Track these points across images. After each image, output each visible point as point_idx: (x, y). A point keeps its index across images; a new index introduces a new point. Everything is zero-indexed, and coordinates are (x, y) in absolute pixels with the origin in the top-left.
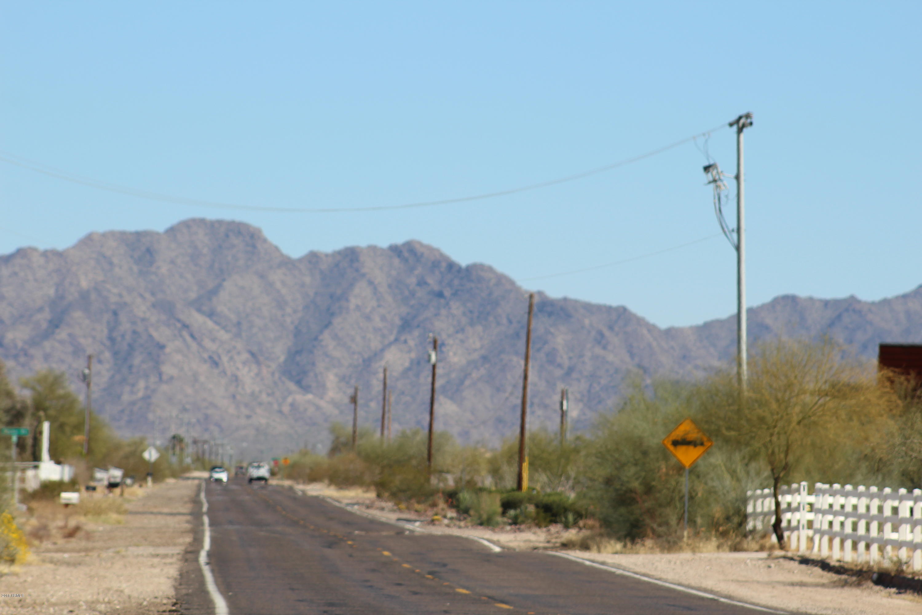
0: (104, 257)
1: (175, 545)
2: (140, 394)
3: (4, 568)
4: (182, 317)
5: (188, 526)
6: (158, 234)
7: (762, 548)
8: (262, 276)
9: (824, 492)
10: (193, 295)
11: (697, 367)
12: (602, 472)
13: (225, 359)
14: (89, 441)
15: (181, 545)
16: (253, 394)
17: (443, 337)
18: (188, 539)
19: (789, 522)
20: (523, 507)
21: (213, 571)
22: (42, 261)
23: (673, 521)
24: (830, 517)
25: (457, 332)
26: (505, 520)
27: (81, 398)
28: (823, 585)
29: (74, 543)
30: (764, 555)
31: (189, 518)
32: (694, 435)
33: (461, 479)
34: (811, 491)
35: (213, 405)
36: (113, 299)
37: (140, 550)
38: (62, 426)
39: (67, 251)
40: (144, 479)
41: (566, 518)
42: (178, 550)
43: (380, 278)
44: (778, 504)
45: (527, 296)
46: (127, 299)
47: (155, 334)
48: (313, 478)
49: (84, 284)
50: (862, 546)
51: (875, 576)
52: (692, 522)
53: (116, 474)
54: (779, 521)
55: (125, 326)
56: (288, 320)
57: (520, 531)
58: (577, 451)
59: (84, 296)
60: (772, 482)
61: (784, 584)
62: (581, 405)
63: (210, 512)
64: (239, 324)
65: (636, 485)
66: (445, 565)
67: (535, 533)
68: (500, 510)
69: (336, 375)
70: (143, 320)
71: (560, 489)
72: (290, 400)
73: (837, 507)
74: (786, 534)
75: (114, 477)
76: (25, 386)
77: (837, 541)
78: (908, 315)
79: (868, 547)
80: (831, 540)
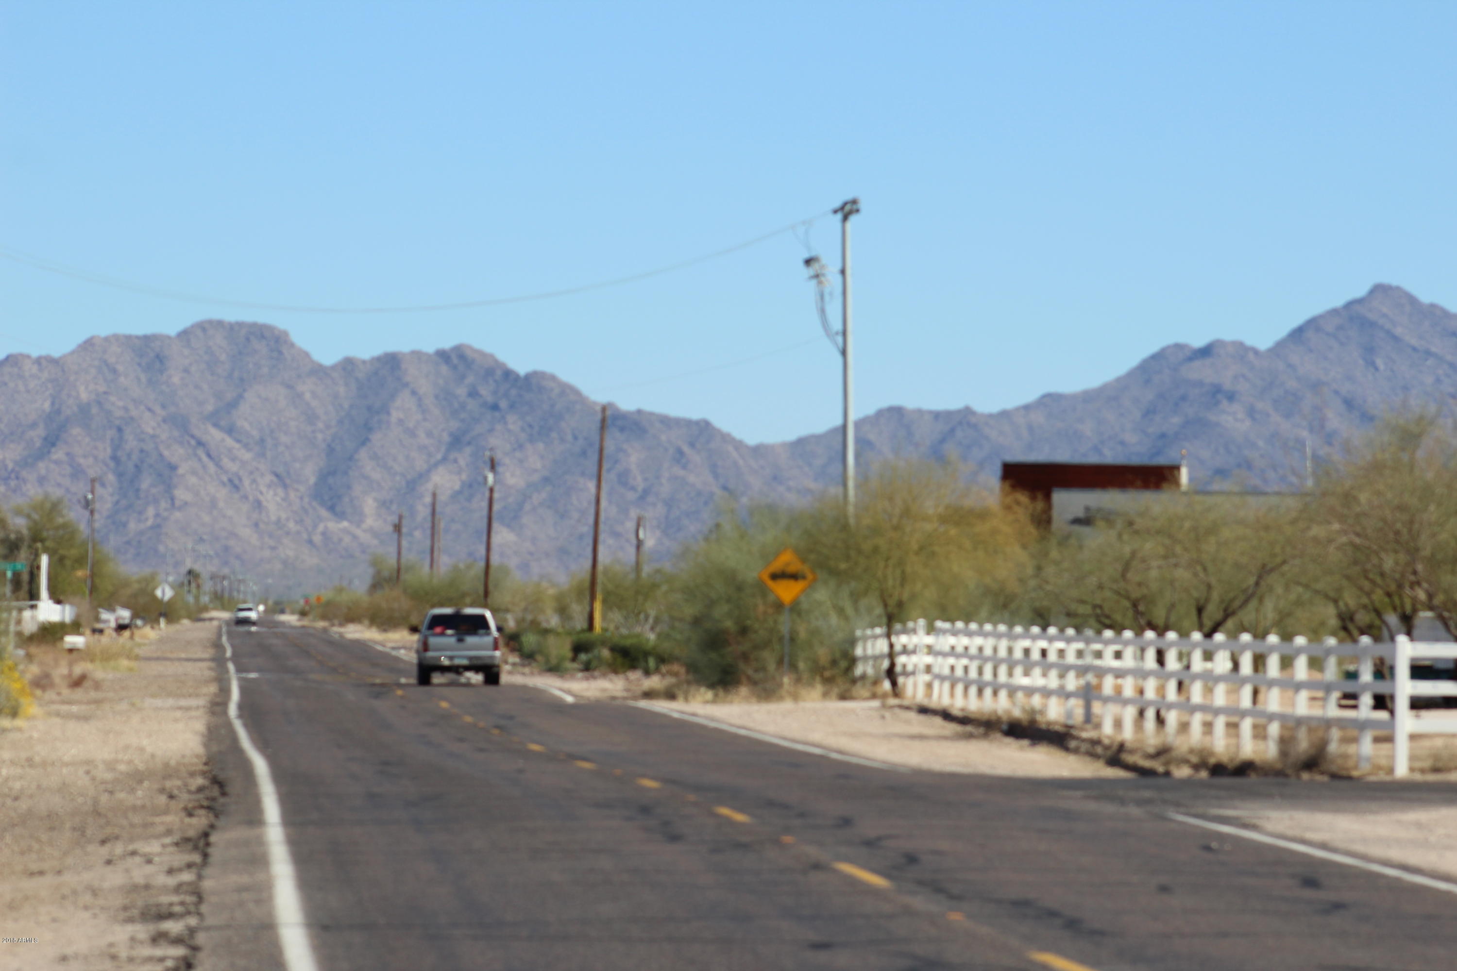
0: (107, 365)
1: (197, 696)
2: (150, 523)
3: (6, 723)
4: (196, 432)
5: (213, 674)
6: (169, 337)
7: (874, 696)
8: (289, 387)
9: (944, 632)
10: (210, 408)
11: (789, 489)
12: (689, 611)
13: (246, 482)
14: (93, 575)
15: (205, 695)
16: (279, 520)
17: (499, 456)
18: (213, 689)
19: (904, 666)
20: (596, 652)
21: (246, 725)
22: (35, 369)
23: (772, 666)
24: (951, 661)
25: (514, 450)
26: (575, 665)
27: (83, 527)
28: (945, 738)
29: (79, 694)
30: (876, 703)
31: (212, 664)
32: (796, 566)
33: (523, 620)
34: (931, 629)
35: (233, 535)
36: (119, 413)
37: (158, 702)
38: (62, 559)
39: (64, 356)
40: (157, 622)
41: (647, 662)
42: (201, 702)
43: (425, 387)
44: (891, 646)
45: (598, 408)
46: (134, 413)
47: (166, 453)
48: (351, 618)
49: (84, 396)
50: (988, 692)
51: (1005, 727)
52: (793, 667)
53: (125, 614)
54: (892, 665)
55: (131, 443)
56: (320, 436)
57: (594, 678)
58: (655, 586)
59: (84, 410)
60: (884, 620)
61: (901, 736)
62: (658, 533)
63: (235, 658)
64: (262, 441)
65: (729, 624)
66: (511, 718)
67: (611, 680)
68: (570, 654)
69: (375, 500)
70: (153, 437)
71: (638, 629)
72: (321, 528)
73: (973, 651)
74: (901, 680)
75: (124, 619)
76: (18, 512)
77: (960, 688)
78: (1030, 428)
79: (995, 693)
80: (953, 687)
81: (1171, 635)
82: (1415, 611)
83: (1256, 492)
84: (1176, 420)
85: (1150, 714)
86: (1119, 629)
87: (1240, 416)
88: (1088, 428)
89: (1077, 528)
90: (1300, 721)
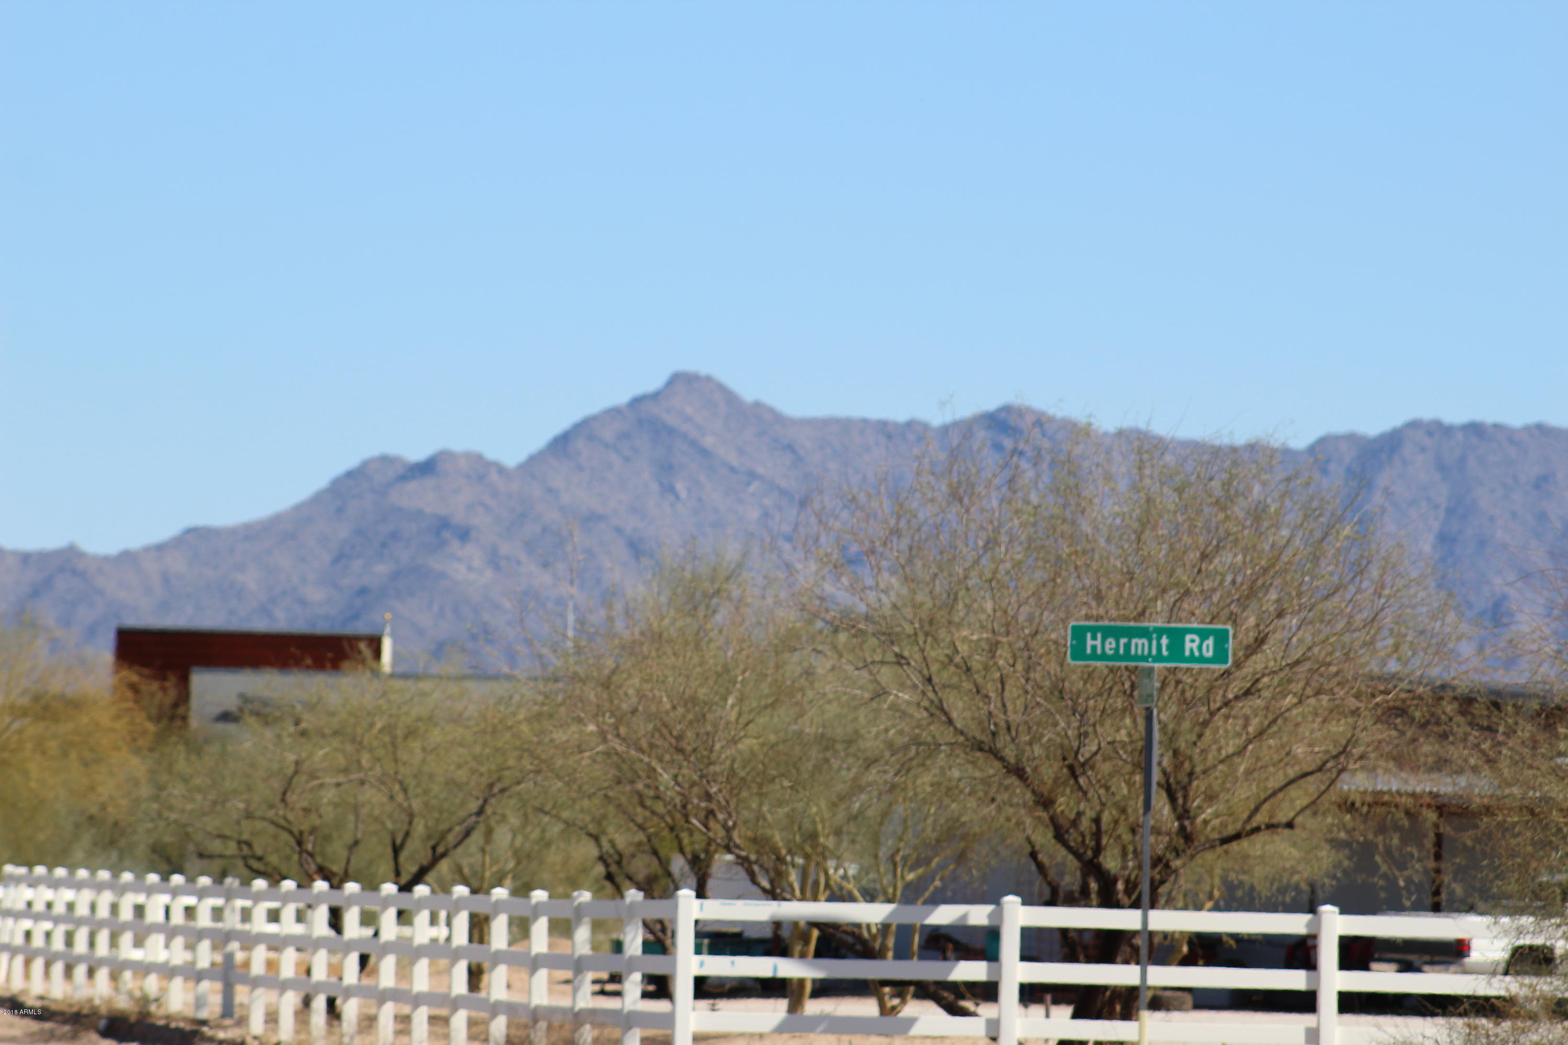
9: (17, 880)
24: (27, 924)
50: (80, 971)
51: (102, 1023)
77: (38, 965)
78: (166, 579)
79: (91, 973)
80: (28, 963)
81: (352, 887)
82: (709, 855)
83: (484, 676)
84: (382, 569)
85: (319, 1003)
86: (275, 877)
87: (477, 562)
88: (250, 579)
89: (221, 727)
90: (536, 1015)
